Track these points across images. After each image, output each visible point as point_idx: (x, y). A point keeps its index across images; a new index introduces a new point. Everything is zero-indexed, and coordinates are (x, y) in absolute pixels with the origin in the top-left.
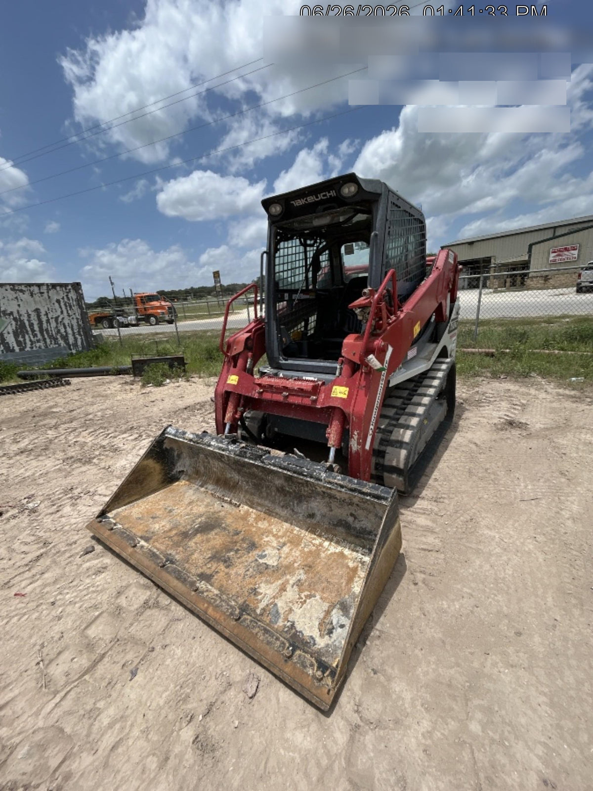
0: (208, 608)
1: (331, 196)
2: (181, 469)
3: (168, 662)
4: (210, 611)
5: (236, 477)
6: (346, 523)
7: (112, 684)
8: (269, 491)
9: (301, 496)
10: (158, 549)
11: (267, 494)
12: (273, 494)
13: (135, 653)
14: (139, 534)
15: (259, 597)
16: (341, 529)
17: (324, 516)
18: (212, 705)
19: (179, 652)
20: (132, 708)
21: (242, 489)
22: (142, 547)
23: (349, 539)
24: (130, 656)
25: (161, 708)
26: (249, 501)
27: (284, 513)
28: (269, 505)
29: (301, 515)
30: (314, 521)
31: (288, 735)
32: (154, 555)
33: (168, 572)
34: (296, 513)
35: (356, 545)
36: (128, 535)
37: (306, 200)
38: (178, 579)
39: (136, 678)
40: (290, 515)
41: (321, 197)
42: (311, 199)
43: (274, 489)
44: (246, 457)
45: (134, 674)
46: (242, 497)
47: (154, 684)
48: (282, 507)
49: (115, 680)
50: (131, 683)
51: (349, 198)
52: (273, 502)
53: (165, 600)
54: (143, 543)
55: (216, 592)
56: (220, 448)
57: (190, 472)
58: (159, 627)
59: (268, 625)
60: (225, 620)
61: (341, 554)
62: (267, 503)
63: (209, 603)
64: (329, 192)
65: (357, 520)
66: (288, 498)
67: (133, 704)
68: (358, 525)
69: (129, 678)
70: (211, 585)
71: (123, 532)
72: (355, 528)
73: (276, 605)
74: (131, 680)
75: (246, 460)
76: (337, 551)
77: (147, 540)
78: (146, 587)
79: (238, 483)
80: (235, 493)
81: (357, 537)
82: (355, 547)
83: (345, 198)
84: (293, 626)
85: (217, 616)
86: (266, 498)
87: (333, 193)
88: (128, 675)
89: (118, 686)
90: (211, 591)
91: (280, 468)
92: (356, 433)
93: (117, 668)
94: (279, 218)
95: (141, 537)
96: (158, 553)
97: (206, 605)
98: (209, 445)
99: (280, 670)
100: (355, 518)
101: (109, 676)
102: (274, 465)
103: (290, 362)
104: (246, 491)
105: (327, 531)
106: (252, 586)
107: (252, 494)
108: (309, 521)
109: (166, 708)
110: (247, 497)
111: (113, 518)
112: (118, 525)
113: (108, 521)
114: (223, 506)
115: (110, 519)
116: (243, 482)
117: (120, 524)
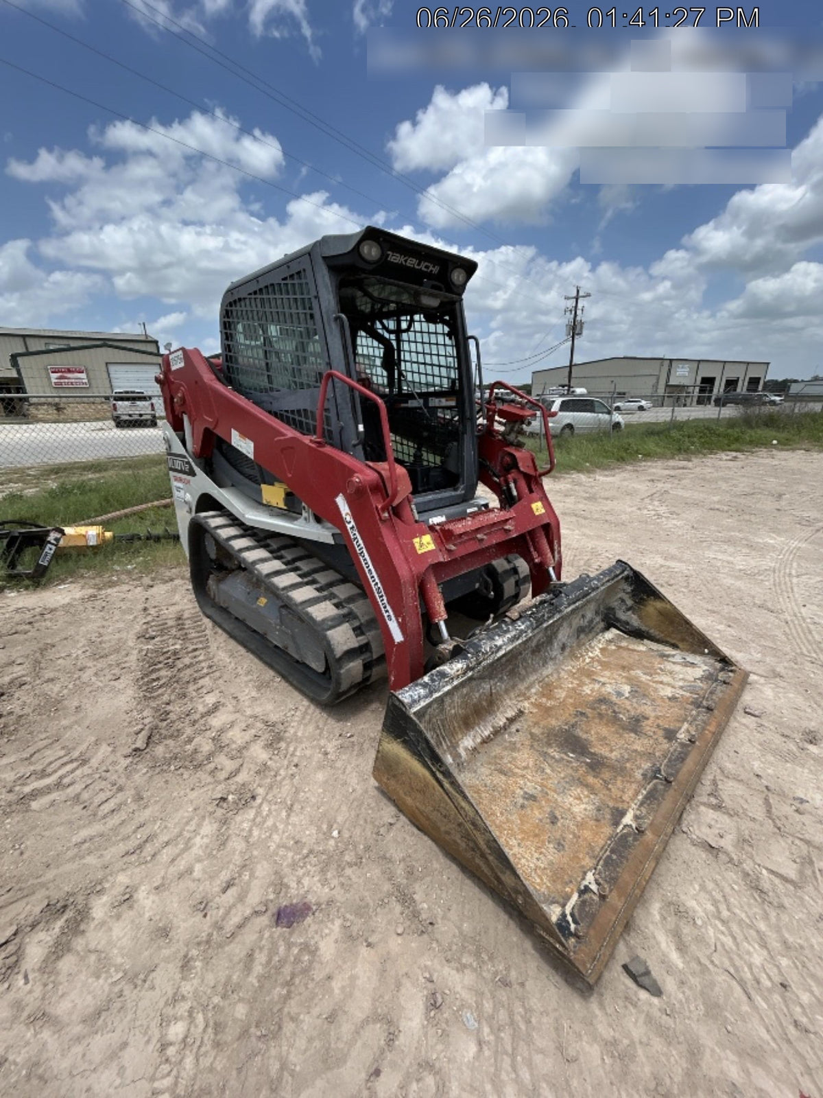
0: (709, 731)
1: (431, 271)
3: (771, 771)
5: (487, 687)
6: (581, 627)
10: (637, 793)
11: (525, 668)
12: (530, 661)
13: (782, 805)
14: (608, 830)
15: (678, 695)
21: (501, 695)
22: (636, 817)
24: (787, 809)
25: (810, 770)
27: (550, 668)
28: (536, 677)
29: (559, 656)
30: (568, 650)
32: (651, 797)
34: (556, 657)
36: (612, 851)
37: (406, 261)
38: (683, 760)
39: (803, 797)
40: (554, 664)
41: (423, 266)
42: (412, 262)
45: (801, 800)
46: (509, 701)
47: (797, 779)
48: (543, 666)
49: (817, 817)
50: (810, 801)
52: (535, 671)
54: (628, 819)
55: (686, 725)
58: (740, 787)
59: (706, 692)
60: (715, 718)
61: (600, 649)
62: (532, 678)
63: (704, 729)
66: (540, 652)
68: (586, 622)
69: (807, 803)
70: (680, 728)
71: (606, 864)
72: (586, 627)
76: (597, 650)
77: (619, 814)
79: (492, 694)
80: (498, 709)
81: (590, 631)
82: (596, 638)
83: (453, 283)
84: (700, 679)
86: (528, 674)
87: (436, 270)
88: (807, 806)
90: (688, 729)
92: (556, 543)
93: (807, 820)
95: (616, 824)
96: (645, 793)
101: (818, 826)
104: (507, 691)
105: (579, 646)
106: (666, 700)
107: (514, 686)
109: (807, 766)
110: (512, 695)
111: (563, 906)
112: (585, 882)
113: (572, 915)
114: (518, 731)
115: (568, 910)
116: (495, 684)
117: (584, 879)
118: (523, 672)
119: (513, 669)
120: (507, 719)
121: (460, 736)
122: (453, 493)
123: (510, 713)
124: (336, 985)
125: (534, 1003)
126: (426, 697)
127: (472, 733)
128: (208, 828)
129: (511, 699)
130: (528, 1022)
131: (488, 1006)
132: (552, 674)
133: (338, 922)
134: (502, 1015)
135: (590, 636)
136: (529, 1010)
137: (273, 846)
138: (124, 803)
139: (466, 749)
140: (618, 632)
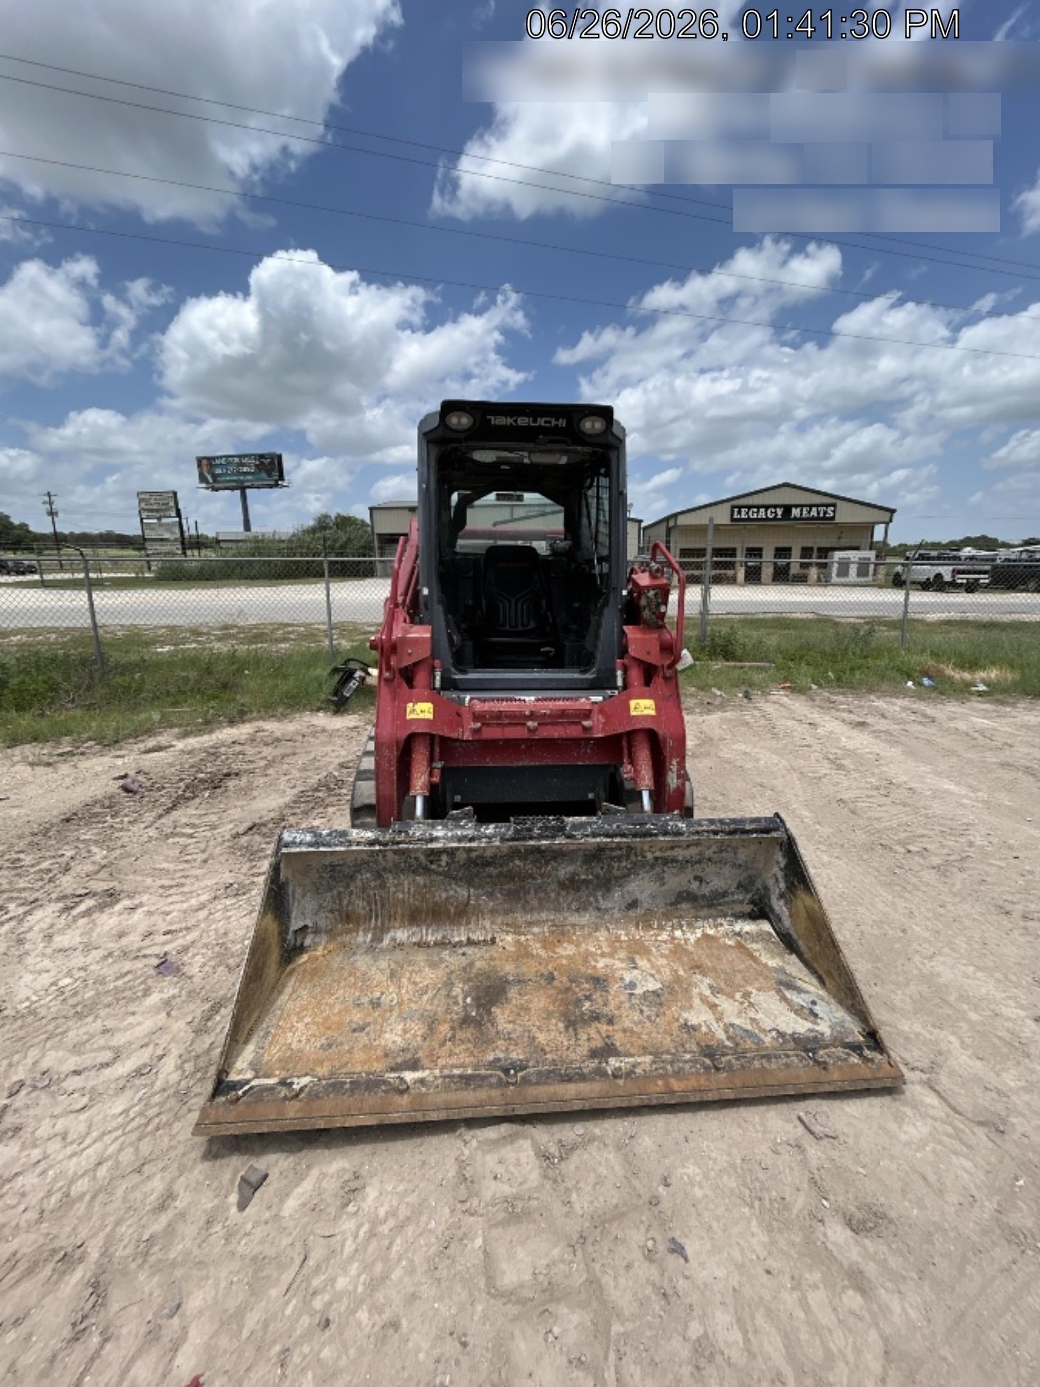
0: (667, 1084)
1: (556, 425)
2: (301, 924)
3: (698, 1192)
4: (676, 1085)
5: (462, 892)
6: (689, 893)
7: (670, 1292)
8: (542, 895)
9: (609, 881)
10: (460, 1067)
11: (540, 899)
12: (553, 895)
13: (638, 1228)
14: (378, 1067)
15: (704, 1029)
16: (684, 906)
17: (653, 897)
18: (813, 1181)
19: (692, 1169)
20: (741, 1285)
21: (482, 912)
22: (421, 1081)
23: (702, 913)
24: (636, 1237)
25: (773, 1243)
26: (508, 925)
27: (585, 918)
28: (552, 917)
29: (616, 911)
30: (640, 911)
31: (903, 1137)
33: (538, 1083)
34: (607, 910)
35: (715, 919)
37: (516, 421)
39: (689, 1251)
40: (597, 917)
41: (541, 422)
42: (523, 421)
43: (554, 886)
44: (531, 838)
45: (677, 1249)
46: (487, 924)
47: (724, 1231)
48: (577, 910)
49: (666, 1284)
50: (693, 1263)
51: (590, 436)
52: (558, 909)
53: (572, 1132)
54: (412, 1076)
55: (648, 1059)
56: (460, 840)
57: (322, 923)
58: (617, 1168)
59: (757, 1050)
60: (708, 1080)
61: (706, 936)
62: (544, 916)
63: (661, 1077)
64: (557, 420)
65: (704, 884)
66: (584, 893)
67: (735, 1281)
68: (706, 890)
69: (682, 1260)
70: (629, 1056)
71: (332, 1085)
72: (704, 896)
73: (732, 1025)
74: (686, 1260)
75: (532, 843)
76: (699, 935)
77: (412, 1067)
78: (511, 1139)
79: (468, 904)
80: (468, 923)
81: (710, 906)
82: (715, 920)
83: (584, 433)
84: (781, 1034)
85: (692, 1083)
86: (541, 908)
87: (562, 423)
88: (674, 1261)
89: (682, 1284)
90: (639, 1064)
91: (607, 835)
92: (674, 762)
93: (644, 1270)
94: (463, 436)
95: (395, 1070)
96: (470, 1071)
97: (660, 1082)
98: (436, 839)
99: (829, 1083)
100: (701, 881)
101: (649, 1290)
102: (594, 835)
103: (472, 676)
104: (493, 912)
105: (667, 916)
106: (676, 1024)
107: (506, 912)
108: (631, 913)
109: (778, 1236)
110: (499, 920)
111: (256, 1077)
112: (295, 1080)
113: (251, 1088)
114: (464, 954)
115: (253, 1083)
116: (478, 897)
117: (298, 1077)
118: (535, 903)
119: (517, 892)
120: (469, 939)
121: (397, 925)
122: (577, 676)
123: (477, 936)
124: (131, 1019)
125: (177, 1126)
126: (310, 845)
127: (414, 929)
128: (204, 898)
129: (493, 923)
130: (158, 1128)
131: (157, 1099)
132: (582, 927)
133: (176, 991)
134: (151, 1112)
135: (704, 912)
136: (169, 1124)
137: (214, 926)
138: (195, 860)
139: (394, 939)
140: (771, 930)
